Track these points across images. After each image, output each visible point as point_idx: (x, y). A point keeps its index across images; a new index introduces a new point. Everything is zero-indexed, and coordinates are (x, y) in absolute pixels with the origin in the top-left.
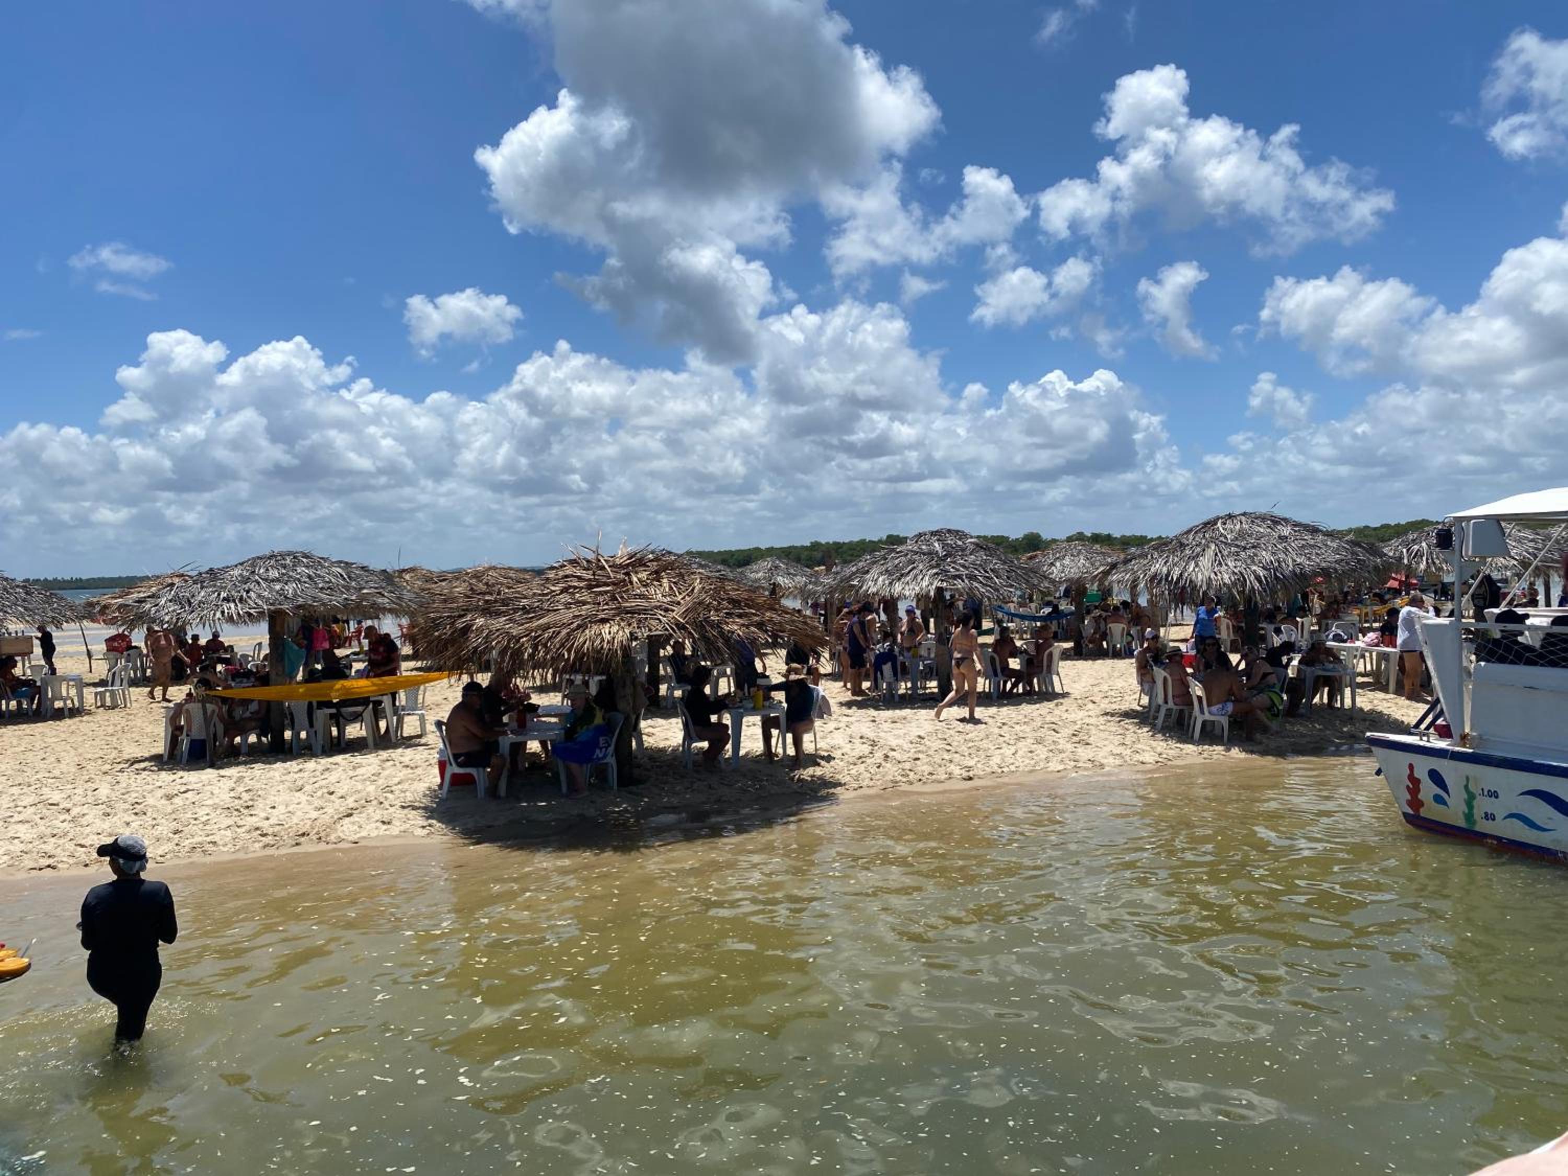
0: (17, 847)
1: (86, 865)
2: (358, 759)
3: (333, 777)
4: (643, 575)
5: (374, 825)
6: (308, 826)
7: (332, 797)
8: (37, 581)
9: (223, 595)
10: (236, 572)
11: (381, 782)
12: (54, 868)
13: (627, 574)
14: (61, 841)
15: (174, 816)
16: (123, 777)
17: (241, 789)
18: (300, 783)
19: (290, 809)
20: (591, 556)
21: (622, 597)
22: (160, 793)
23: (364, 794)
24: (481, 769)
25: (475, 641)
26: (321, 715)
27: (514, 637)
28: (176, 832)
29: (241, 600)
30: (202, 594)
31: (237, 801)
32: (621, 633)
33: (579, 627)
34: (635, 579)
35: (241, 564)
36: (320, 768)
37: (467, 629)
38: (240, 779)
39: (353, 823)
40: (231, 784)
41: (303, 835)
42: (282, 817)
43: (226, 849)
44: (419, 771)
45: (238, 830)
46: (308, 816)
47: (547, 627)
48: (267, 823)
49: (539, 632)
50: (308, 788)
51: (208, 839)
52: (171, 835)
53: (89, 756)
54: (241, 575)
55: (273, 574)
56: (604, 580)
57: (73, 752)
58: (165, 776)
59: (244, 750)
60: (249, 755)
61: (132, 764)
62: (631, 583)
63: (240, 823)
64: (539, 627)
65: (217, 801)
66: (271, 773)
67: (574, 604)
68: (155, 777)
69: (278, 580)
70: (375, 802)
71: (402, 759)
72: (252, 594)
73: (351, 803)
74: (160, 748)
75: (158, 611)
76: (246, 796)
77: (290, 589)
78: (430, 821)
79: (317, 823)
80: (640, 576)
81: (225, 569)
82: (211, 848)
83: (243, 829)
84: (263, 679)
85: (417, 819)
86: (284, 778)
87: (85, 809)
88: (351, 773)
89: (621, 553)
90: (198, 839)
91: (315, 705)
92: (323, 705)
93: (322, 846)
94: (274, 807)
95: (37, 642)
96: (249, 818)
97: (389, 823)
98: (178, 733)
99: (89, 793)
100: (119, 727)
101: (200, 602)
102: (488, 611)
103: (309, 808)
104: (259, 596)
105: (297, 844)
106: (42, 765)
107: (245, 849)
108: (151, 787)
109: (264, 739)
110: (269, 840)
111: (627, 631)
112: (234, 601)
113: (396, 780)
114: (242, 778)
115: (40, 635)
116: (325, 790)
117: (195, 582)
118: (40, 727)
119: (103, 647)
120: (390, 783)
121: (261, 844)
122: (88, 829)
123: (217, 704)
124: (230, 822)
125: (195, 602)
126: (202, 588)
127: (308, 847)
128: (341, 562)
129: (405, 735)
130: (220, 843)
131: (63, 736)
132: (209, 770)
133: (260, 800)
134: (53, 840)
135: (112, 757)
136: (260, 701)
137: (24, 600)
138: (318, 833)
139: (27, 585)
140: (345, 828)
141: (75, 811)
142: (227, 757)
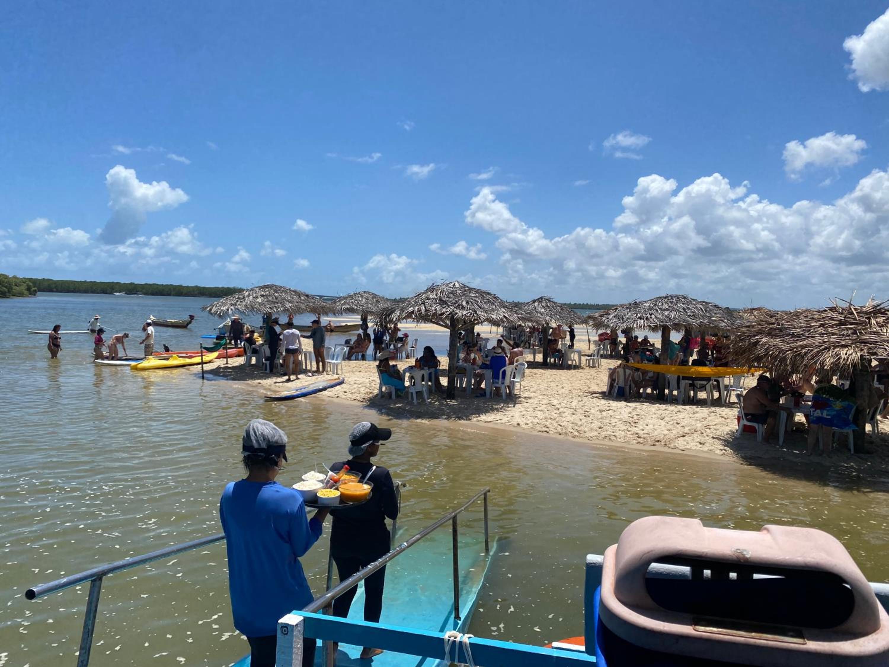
0: (536, 421)
1: (560, 434)
2: (699, 409)
3: (681, 416)
4: (881, 320)
5: (694, 444)
6: (662, 437)
7: (678, 426)
8: (565, 304)
9: (639, 315)
10: (647, 304)
11: (705, 423)
12: (548, 432)
13: (869, 318)
14: (553, 422)
15: (601, 420)
16: (585, 399)
17: (634, 413)
18: (663, 416)
19: (655, 427)
20: (845, 305)
21: (861, 333)
22: (597, 408)
23: (694, 427)
24: (760, 425)
25: (760, 351)
26: (683, 383)
27: (783, 350)
28: (600, 428)
29: (647, 319)
30: (630, 314)
31: (631, 419)
32: (854, 355)
33: (826, 348)
34: (873, 321)
35: (651, 300)
36: (676, 410)
37: (757, 343)
38: (635, 409)
39: (685, 441)
40: (630, 410)
41: (658, 441)
42: (650, 431)
43: (620, 440)
44: (728, 421)
45: (628, 432)
46: (663, 433)
47: (805, 346)
48: (642, 432)
49: (799, 349)
50: (667, 419)
51: (613, 434)
52: (597, 429)
53: (575, 388)
54: (649, 306)
55: (666, 306)
56: (852, 321)
57: (570, 385)
58: (603, 402)
59: (644, 395)
60: (646, 398)
61: (592, 394)
62: (870, 325)
63: (630, 429)
64: (800, 346)
65: (622, 417)
66: (652, 408)
67: (827, 334)
68: (599, 401)
69: (667, 310)
70: (699, 432)
71: (721, 413)
72: (653, 316)
73: (686, 430)
74: (605, 389)
75: (608, 321)
76: (635, 417)
77: (673, 315)
78: (726, 448)
79: (667, 437)
80: (878, 320)
81: (642, 303)
82: (613, 438)
83: (630, 433)
84: (657, 361)
85: (718, 446)
86: (656, 412)
87: (565, 410)
88: (691, 415)
89: (869, 305)
90: (609, 433)
91: (681, 377)
92: (685, 378)
93: (666, 449)
94: (647, 425)
95: (568, 333)
96: (634, 428)
97: (703, 444)
98: (613, 382)
99: (568, 403)
100: (593, 377)
101: (628, 318)
102: (771, 334)
103: (664, 429)
104: (656, 317)
105: (654, 445)
106: (556, 388)
107: (628, 442)
108: (594, 405)
109: (655, 392)
110: (641, 440)
111: (859, 354)
112: (643, 319)
113: (714, 423)
114: (636, 408)
115: (569, 330)
116: (675, 422)
117: (627, 308)
118: (561, 372)
119: (597, 339)
120: (710, 424)
121: (636, 442)
122: (564, 419)
123: (632, 370)
124: (625, 428)
125: (625, 318)
126: (630, 311)
127: (659, 448)
128: (703, 302)
129: (731, 401)
130: (619, 437)
131: (568, 377)
132: (623, 402)
133: (642, 420)
134: (550, 421)
135: (586, 389)
136: (654, 372)
137: (560, 313)
138: (665, 442)
139: (562, 306)
140: (679, 442)
141: (561, 410)
142: (635, 398)
